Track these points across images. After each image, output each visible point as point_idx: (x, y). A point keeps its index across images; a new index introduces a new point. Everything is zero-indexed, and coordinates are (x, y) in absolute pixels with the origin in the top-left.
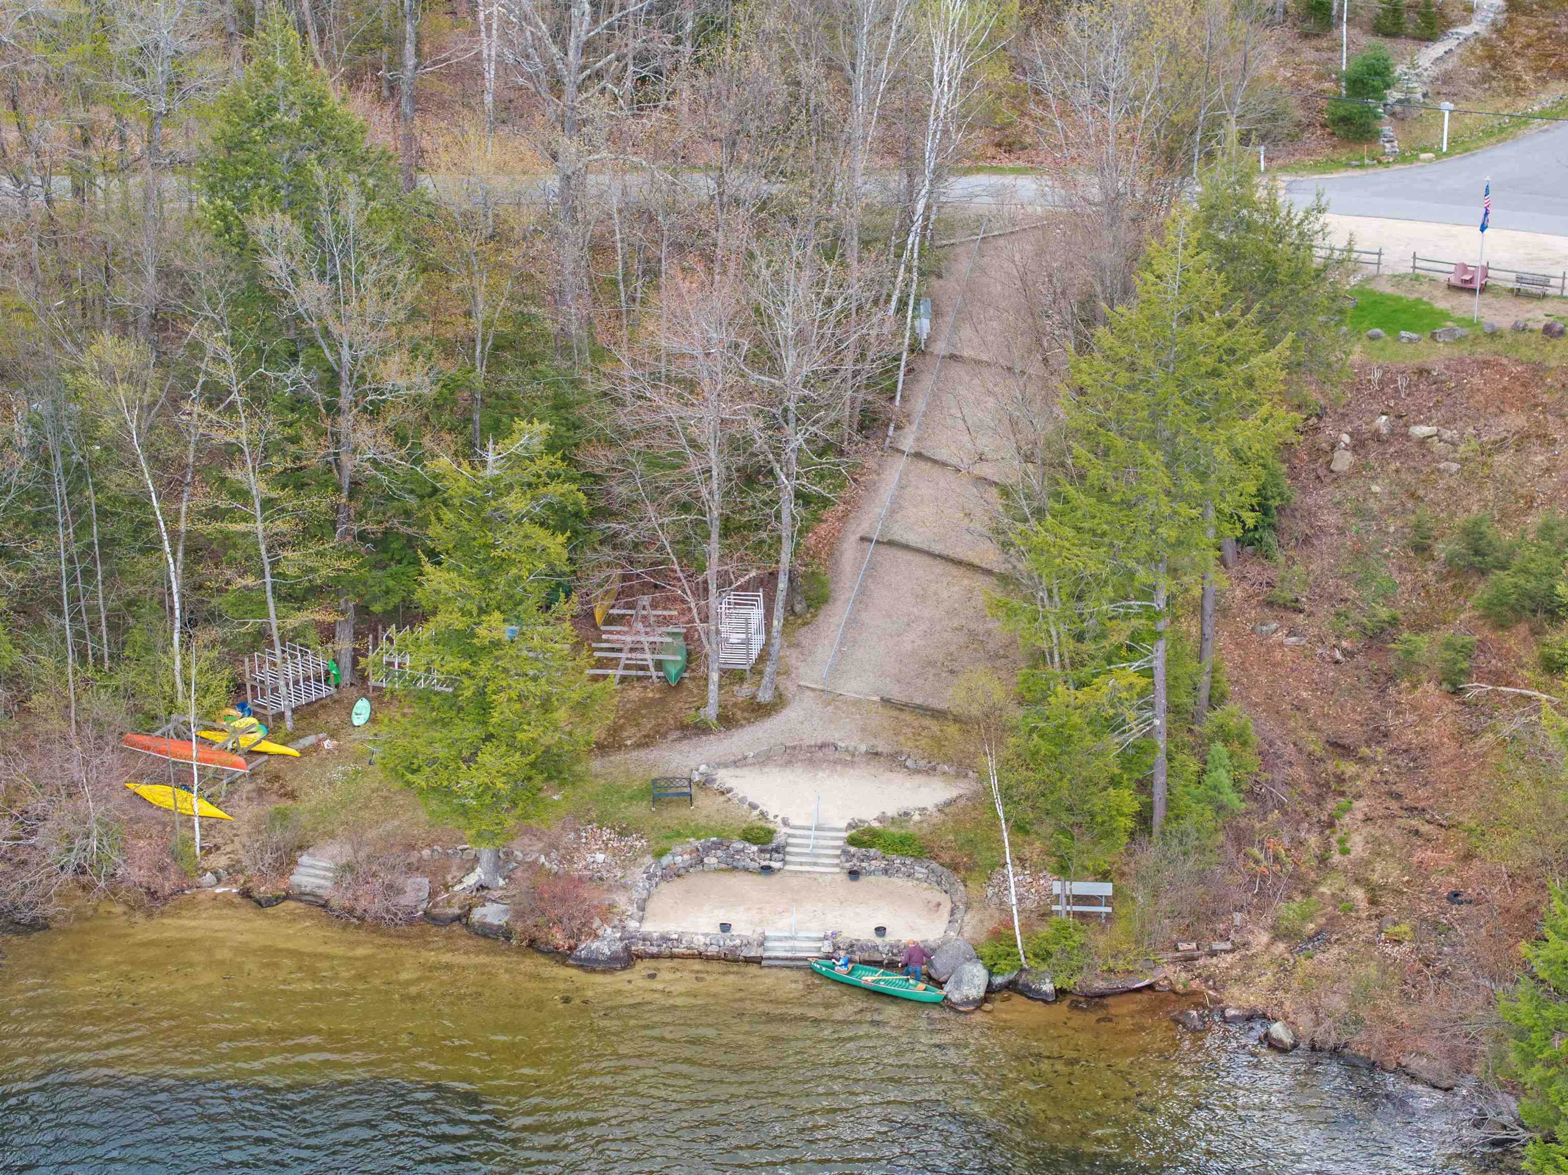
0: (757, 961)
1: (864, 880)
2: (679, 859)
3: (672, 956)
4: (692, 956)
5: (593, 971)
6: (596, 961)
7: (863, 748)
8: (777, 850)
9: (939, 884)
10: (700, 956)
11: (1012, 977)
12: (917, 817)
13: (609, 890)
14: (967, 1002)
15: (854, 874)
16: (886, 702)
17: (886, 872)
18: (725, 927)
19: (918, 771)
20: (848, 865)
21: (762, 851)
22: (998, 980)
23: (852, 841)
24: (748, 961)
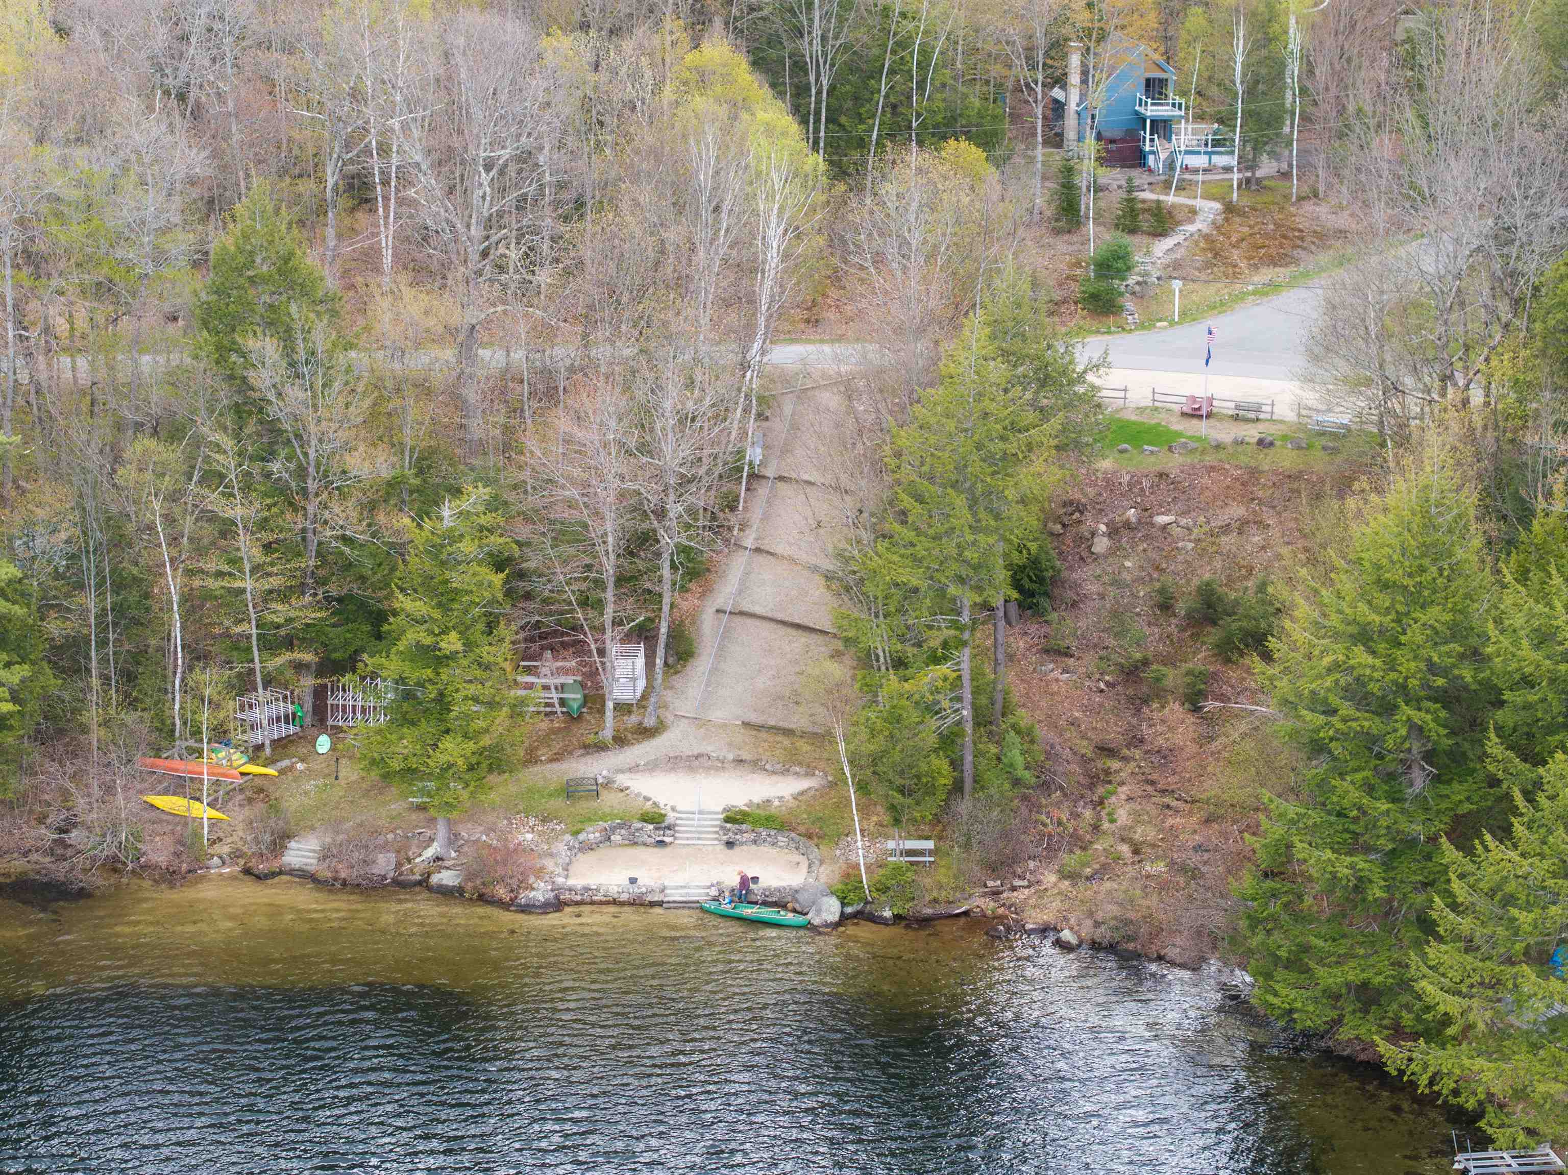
0: (660, 904)
1: (737, 850)
2: (591, 836)
3: (592, 903)
4: (607, 903)
5: (530, 913)
6: (534, 906)
7: (731, 757)
8: (669, 828)
9: (797, 848)
10: (615, 902)
11: (859, 907)
12: (776, 803)
13: (540, 856)
14: (827, 925)
15: (730, 844)
16: (746, 724)
17: (755, 842)
18: (633, 881)
19: (774, 773)
20: (725, 838)
21: (656, 829)
22: (849, 910)
23: (728, 820)
24: (652, 904)
